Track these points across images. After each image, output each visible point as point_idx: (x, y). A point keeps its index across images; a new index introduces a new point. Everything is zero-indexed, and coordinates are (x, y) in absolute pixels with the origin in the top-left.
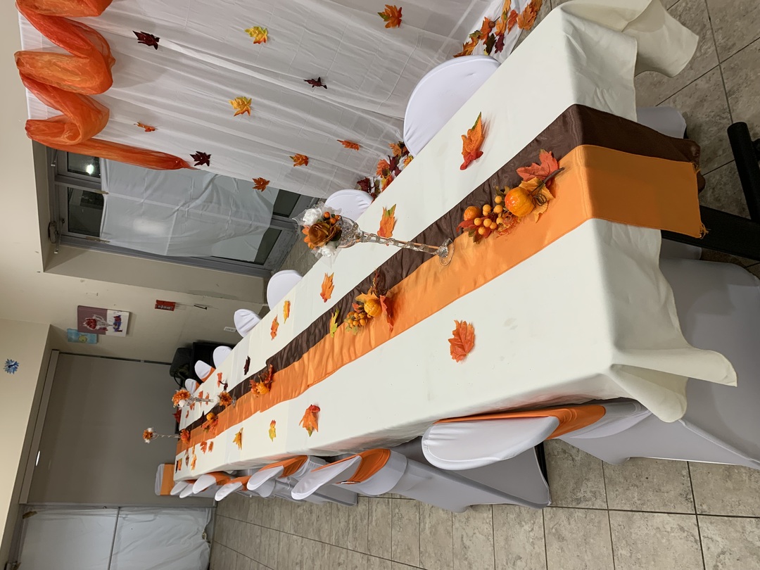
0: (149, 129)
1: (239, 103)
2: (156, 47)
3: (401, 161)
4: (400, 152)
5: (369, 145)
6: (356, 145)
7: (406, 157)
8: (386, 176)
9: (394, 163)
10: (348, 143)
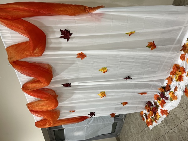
0: (73, 111)
1: (101, 94)
2: (70, 86)
3: (167, 94)
4: (163, 90)
5: (150, 92)
6: (145, 93)
7: (168, 92)
8: (160, 100)
9: (163, 95)
10: (142, 93)
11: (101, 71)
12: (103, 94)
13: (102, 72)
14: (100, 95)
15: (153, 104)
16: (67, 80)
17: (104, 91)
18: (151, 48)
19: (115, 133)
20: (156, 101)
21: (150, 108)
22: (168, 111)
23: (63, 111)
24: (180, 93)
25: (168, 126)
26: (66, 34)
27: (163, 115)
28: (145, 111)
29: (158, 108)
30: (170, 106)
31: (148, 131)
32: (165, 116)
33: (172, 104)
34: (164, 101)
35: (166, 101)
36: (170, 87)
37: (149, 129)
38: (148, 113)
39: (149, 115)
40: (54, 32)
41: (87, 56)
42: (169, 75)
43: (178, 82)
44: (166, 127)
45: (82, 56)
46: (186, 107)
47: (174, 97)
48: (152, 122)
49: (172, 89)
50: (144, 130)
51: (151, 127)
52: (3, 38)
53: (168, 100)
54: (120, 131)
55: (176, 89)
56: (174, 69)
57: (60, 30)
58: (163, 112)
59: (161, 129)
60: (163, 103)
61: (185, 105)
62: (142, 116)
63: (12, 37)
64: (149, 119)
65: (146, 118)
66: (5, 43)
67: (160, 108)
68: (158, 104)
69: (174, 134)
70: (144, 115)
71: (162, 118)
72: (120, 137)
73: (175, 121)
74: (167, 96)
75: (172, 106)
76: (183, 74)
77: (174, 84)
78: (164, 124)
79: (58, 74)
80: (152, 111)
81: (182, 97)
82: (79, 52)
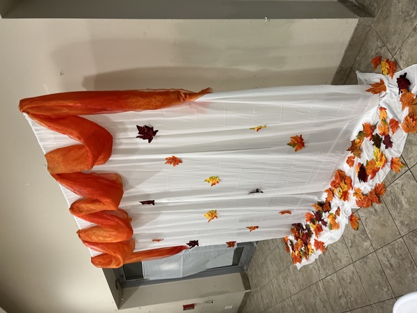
0: (159, 241)
1: (209, 215)
2: (154, 204)
3: (325, 216)
4: (320, 208)
5: (297, 210)
6: (289, 212)
7: (327, 214)
8: (314, 223)
9: (318, 216)
10: (283, 213)
11: (209, 182)
12: (213, 215)
13: (211, 183)
14: (207, 216)
15: (304, 227)
16: (149, 195)
17: (214, 209)
18: (295, 148)
19: (239, 265)
20: (308, 223)
21: (299, 233)
22: (326, 245)
23: (141, 241)
24: (343, 220)
25: (325, 269)
26: (147, 133)
27: (317, 249)
28: (291, 238)
29: (310, 236)
30: (329, 237)
31: (294, 271)
32: (320, 252)
33: (332, 235)
34: (321, 227)
35: (323, 227)
36: (330, 205)
37: (296, 268)
38: (295, 242)
39: (297, 244)
40: (126, 130)
41: (183, 160)
42: (330, 186)
43: (342, 201)
44: (321, 270)
45: (175, 161)
46: (350, 244)
47: (334, 226)
48: (301, 257)
49: (333, 211)
50: (288, 267)
51: (299, 265)
52: (42, 141)
53: (326, 226)
54: (249, 262)
55: (338, 212)
56: (336, 177)
57: (137, 126)
58: (319, 245)
59: (314, 272)
60: (319, 229)
61: (350, 241)
62: (286, 244)
63: (55, 138)
64: (297, 252)
65: (293, 249)
66: (44, 148)
67: (314, 236)
68: (312, 229)
69: (332, 284)
70: (289, 243)
71: (315, 254)
72: (249, 273)
73: (335, 264)
74: (325, 220)
75: (331, 238)
76: (349, 189)
77: (336, 202)
78: (319, 264)
79: (132, 187)
80: (302, 239)
81: (347, 226)
82: (171, 156)
